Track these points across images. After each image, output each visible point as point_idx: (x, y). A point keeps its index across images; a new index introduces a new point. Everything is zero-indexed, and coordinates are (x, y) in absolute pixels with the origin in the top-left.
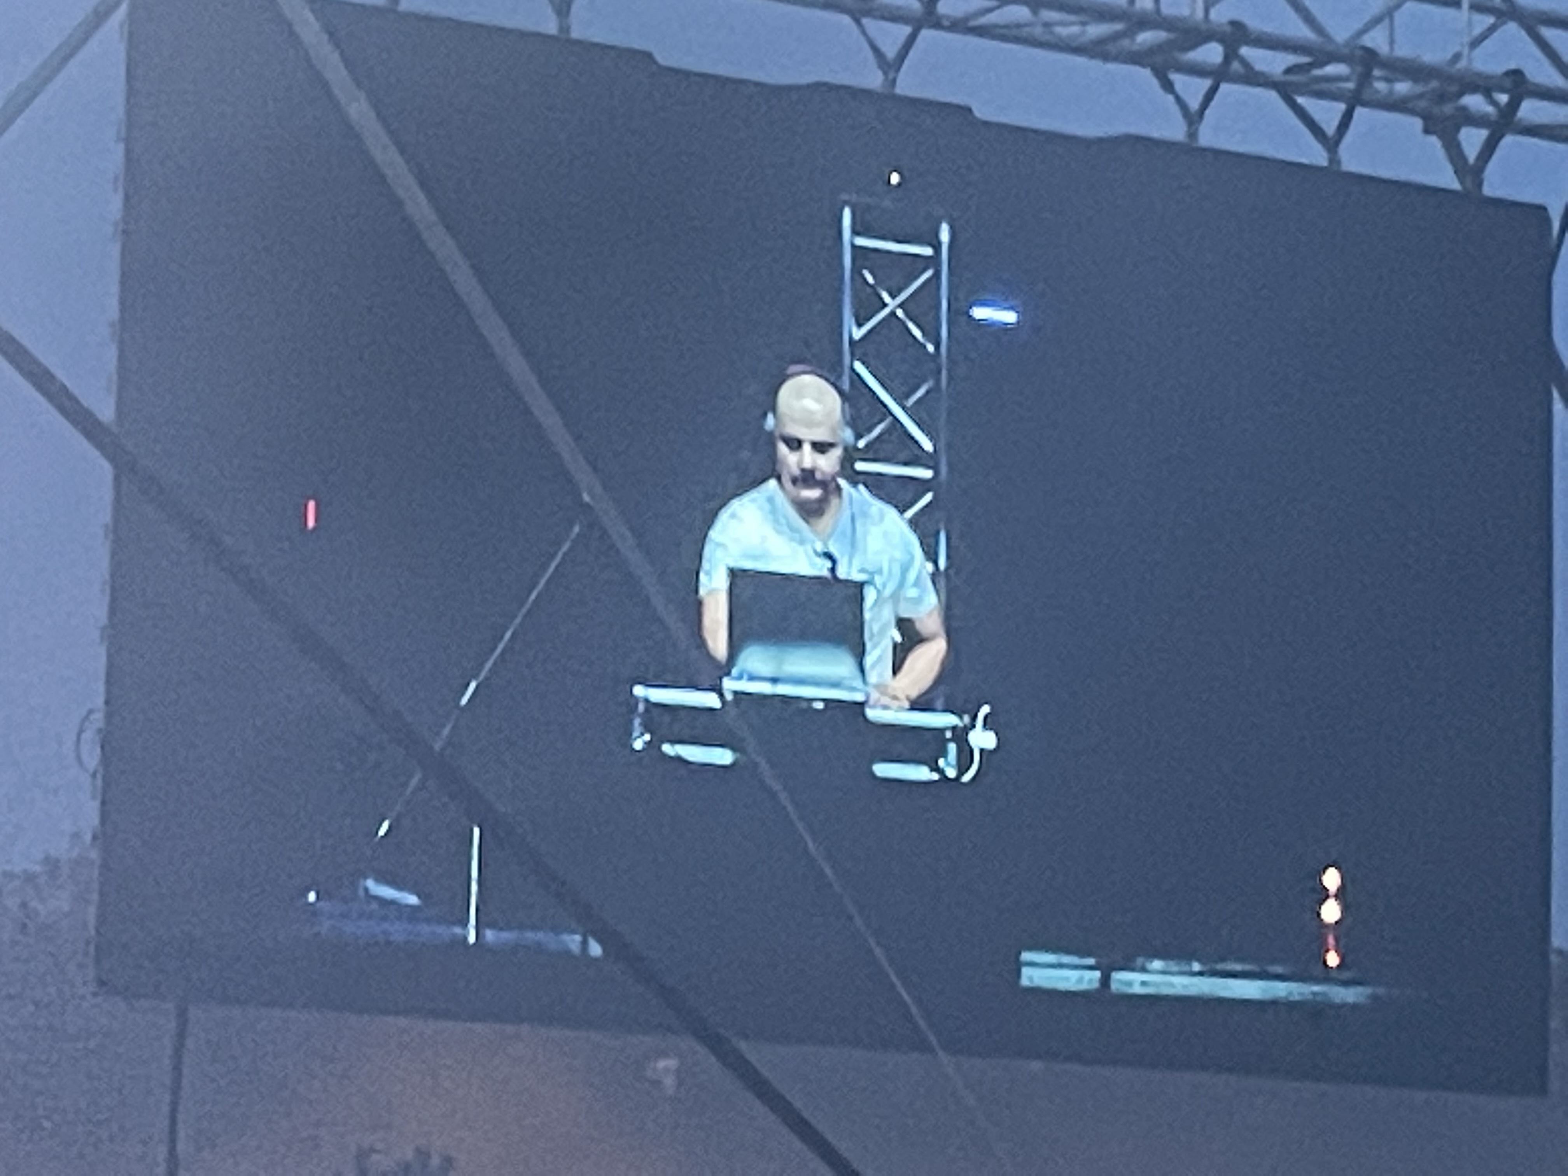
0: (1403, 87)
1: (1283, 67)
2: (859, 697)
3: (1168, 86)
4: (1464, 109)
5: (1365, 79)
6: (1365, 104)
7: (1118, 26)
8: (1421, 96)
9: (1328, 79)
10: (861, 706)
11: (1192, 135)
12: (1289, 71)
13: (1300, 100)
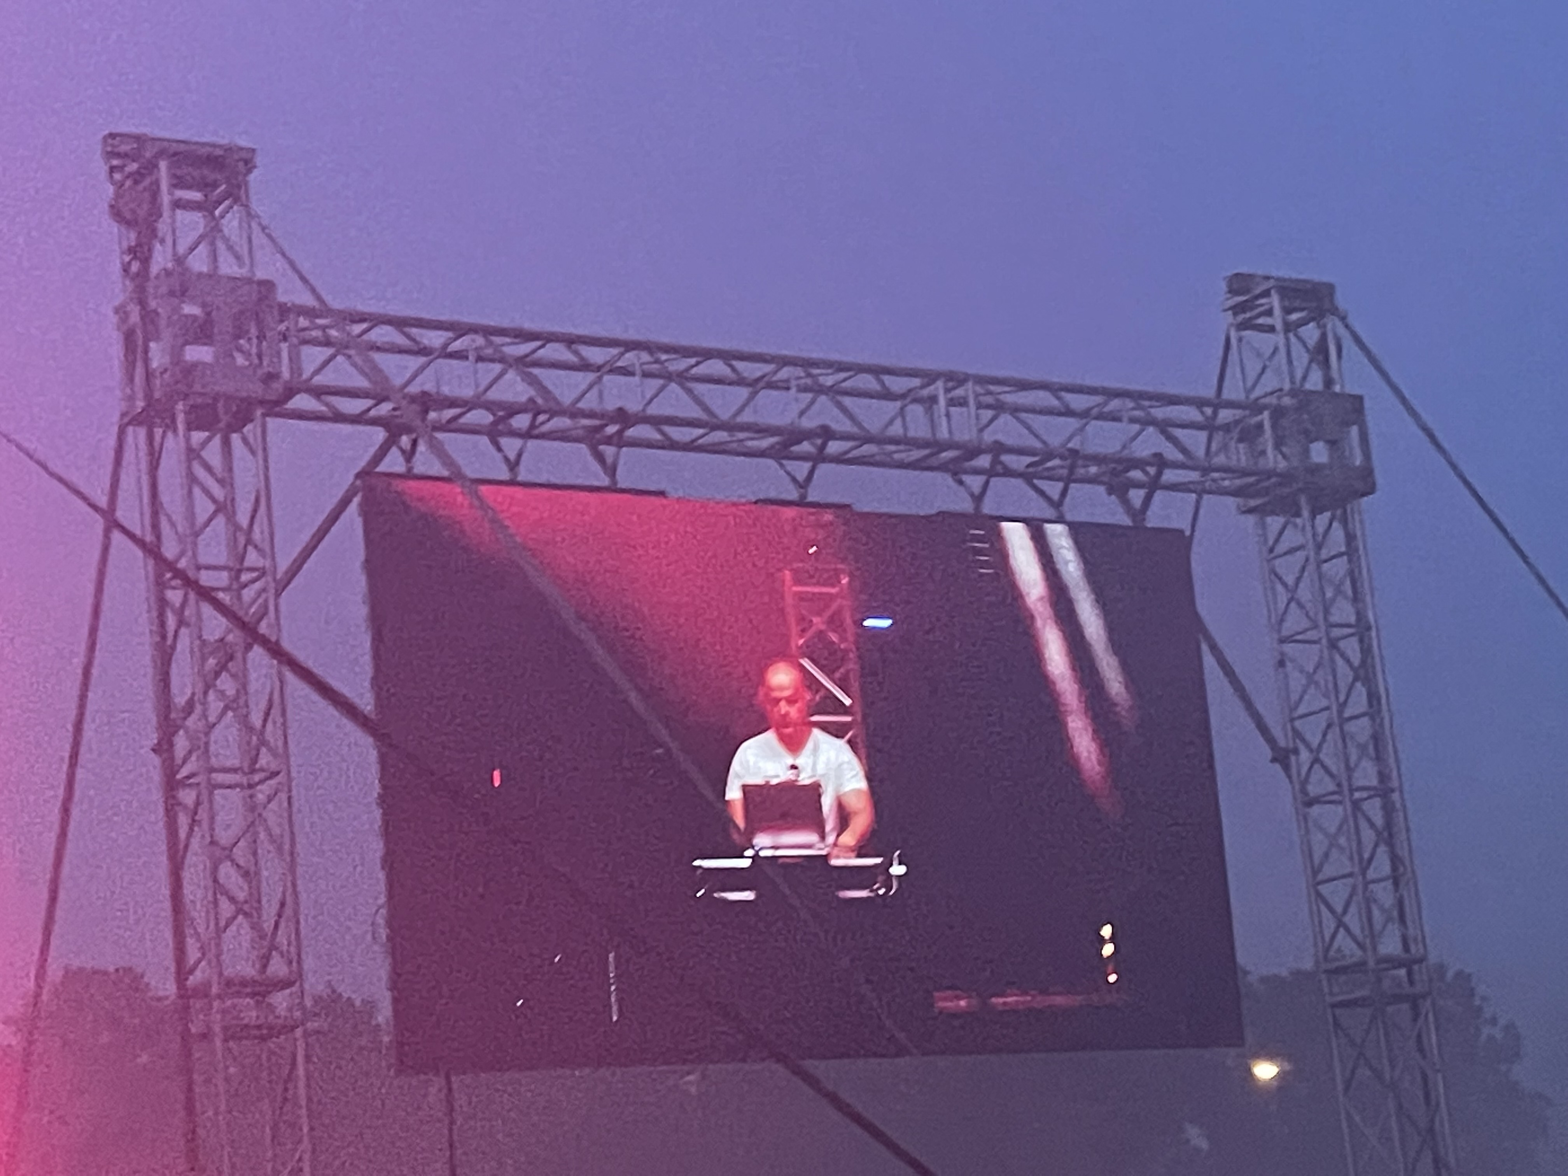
0: (1093, 470)
1: (1026, 464)
2: (824, 853)
3: (961, 483)
4: (1128, 478)
5: (1072, 468)
6: (1075, 481)
7: (926, 452)
8: (1104, 473)
9: (1052, 468)
10: (825, 858)
11: (977, 508)
12: (1028, 466)
13: (1035, 481)
